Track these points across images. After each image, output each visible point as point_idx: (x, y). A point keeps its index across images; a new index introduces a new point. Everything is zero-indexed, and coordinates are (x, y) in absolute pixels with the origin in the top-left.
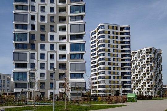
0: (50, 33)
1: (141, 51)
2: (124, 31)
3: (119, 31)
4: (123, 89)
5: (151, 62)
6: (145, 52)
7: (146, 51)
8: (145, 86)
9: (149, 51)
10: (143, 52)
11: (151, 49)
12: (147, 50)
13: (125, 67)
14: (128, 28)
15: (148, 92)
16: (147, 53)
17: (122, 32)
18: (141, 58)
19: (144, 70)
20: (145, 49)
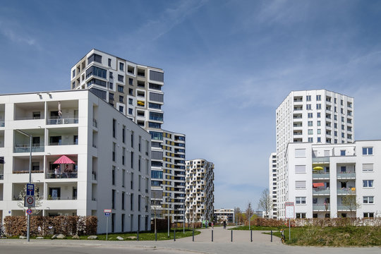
0: (129, 97)
1: (191, 163)
2: (178, 141)
3: (173, 140)
4: (176, 215)
5: (202, 179)
6: (196, 165)
7: (197, 163)
8: (195, 211)
9: (200, 164)
10: (194, 165)
11: (203, 162)
12: (199, 162)
13: (178, 187)
14: (183, 138)
15: (199, 219)
16: (198, 166)
17: (176, 142)
18: (190, 172)
19: (194, 189)
20: (197, 161)
